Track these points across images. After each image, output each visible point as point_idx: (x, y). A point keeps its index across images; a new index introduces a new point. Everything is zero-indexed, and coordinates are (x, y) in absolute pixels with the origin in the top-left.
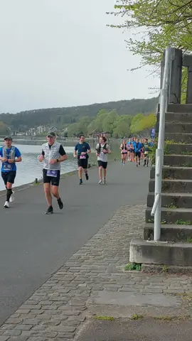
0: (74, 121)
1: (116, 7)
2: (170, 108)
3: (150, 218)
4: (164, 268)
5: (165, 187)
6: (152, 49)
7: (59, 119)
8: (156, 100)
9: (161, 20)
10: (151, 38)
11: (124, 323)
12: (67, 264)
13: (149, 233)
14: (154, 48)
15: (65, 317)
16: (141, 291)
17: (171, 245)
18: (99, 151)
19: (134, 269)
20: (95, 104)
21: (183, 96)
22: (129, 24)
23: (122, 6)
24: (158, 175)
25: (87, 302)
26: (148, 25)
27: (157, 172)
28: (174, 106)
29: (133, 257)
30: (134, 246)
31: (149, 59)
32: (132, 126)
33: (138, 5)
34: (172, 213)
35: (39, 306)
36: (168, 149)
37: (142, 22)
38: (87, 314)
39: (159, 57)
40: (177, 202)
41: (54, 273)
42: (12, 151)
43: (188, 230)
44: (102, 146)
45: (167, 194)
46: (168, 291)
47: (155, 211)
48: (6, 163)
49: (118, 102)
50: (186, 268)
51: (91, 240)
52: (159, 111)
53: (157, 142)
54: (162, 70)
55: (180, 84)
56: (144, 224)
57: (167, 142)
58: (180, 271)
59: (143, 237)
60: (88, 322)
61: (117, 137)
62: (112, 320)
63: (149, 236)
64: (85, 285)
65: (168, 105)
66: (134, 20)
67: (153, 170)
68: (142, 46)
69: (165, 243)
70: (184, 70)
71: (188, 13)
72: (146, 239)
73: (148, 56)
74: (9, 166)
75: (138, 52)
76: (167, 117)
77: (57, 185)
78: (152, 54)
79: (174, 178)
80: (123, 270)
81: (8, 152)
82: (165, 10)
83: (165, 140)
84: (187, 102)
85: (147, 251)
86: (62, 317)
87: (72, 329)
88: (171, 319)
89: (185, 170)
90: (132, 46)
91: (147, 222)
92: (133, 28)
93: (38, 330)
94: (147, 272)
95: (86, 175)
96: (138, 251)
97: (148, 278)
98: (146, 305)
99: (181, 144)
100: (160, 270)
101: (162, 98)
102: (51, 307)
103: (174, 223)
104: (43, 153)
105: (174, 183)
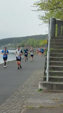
0: (21, 42)
1: (34, 4)
2: (52, 38)
3: (45, 74)
4: (50, 91)
5: (50, 64)
6: (46, 18)
7: (16, 41)
8: (47, 35)
9: (49, 9)
10: (46, 15)
11: (37, 109)
12: (18, 89)
13: (45, 79)
14: (47, 18)
15: (17, 107)
16: (42, 98)
17: (52, 83)
18: (31, 51)
19: (40, 91)
20: (28, 36)
21: (56, 34)
22: (38, 10)
23: (36, 4)
24: (48, 60)
25: (25, 102)
26: (44, 10)
27: (48, 59)
28: (53, 37)
29: (40, 87)
30: (40, 83)
31: (45, 21)
32: (40, 43)
33: (41, 4)
34: (52, 72)
35: (8, 104)
36: (51, 51)
37: (43, 9)
38: (24, 106)
39: (48, 21)
40: (54, 69)
41: (14, 92)
42: (6, 51)
43: (58, 78)
44: (32, 50)
45: (51, 66)
46: (51, 98)
47: (47, 72)
48: (4, 55)
49: (35, 36)
50: (57, 90)
51: (26, 81)
52: (48, 39)
53: (48, 49)
54: (49, 25)
55: (55, 30)
56: (43, 76)
57: (51, 49)
58: (55, 91)
59: (43, 80)
60: (25, 109)
61: (35, 47)
62: (33, 108)
63: (45, 80)
64: (24, 96)
65: (51, 37)
66: (40, 8)
67: (46, 58)
68: (43, 17)
69: (50, 82)
70: (56, 25)
71: (58, 7)
72: (44, 81)
73: (45, 20)
74: (6, 56)
75: (41, 19)
76: (51, 41)
77: (20, 61)
78: (46, 20)
79: (53, 61)
80: (37, 91)
81: (5, 51)
82: (50, 5)
83: (50, 48)
84: (57, 36)
85: (44, 85)
86: (16, 107)
87: (20, 111)
88: (52, 108)
89: (57, 58)
90: (39, 17)
91: (44, 75)
92: (40, 11)
93: (9, 111)
94: (44, 92)
95: (27, 59)
96: (41, 85)
97: (44, 94)
98: (44, 103)
99: (55, 49)
100: (48, 91)
101: (49, 34)
102: (13, 104)
103: (53, 76)
104: (16, 52)
105: (53, 62)
